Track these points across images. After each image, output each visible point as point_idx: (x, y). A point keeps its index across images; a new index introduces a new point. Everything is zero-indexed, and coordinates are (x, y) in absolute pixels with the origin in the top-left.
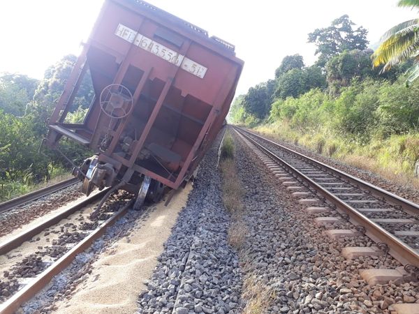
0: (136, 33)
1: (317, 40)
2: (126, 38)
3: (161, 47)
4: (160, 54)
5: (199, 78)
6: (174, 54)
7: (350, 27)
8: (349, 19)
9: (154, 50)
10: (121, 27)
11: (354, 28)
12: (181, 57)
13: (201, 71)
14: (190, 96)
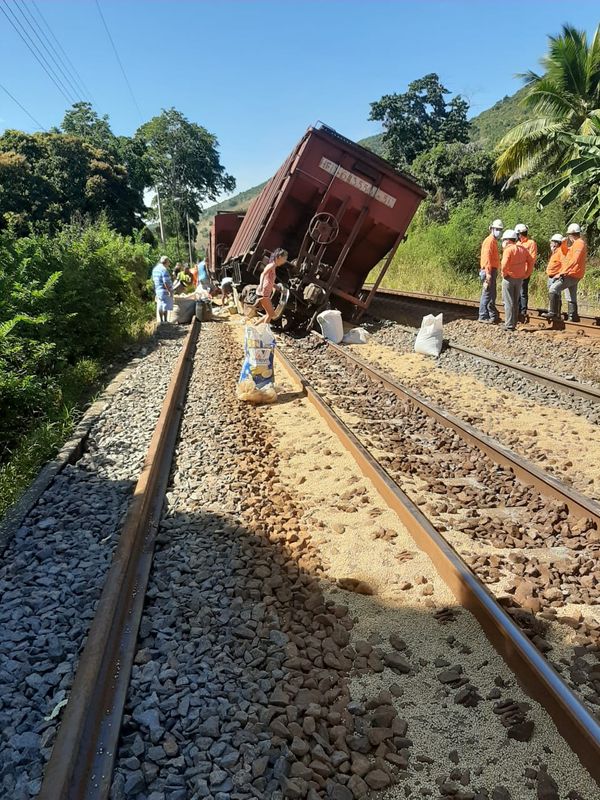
0: (335, 165)
1: (386, 117)
2: (328, 170)
3: (359, 179)
4: (358, 186)
5: (389, 208)
6: (370, 186)
7: (441, 97)
8: (439, 82)
9: (352, 182)
10: (325, 160)
11: (447, 99)
12: (375, 189)
13: (391, 201)
14: (380, 224)
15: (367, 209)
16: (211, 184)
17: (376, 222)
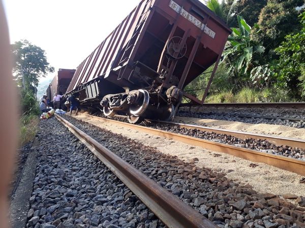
0: (179, 6)
2: (175, 9)
3: (194, 18)
4: (193, 22)
5: (212, 38)
6: (200, 23)
9: (190, 19)
10: (172, 2)
12: (203, 25)
13: (212, 34)
14: (207, 48)
15: (200, 38)
16: (43, 71)
17: (205, 47)
